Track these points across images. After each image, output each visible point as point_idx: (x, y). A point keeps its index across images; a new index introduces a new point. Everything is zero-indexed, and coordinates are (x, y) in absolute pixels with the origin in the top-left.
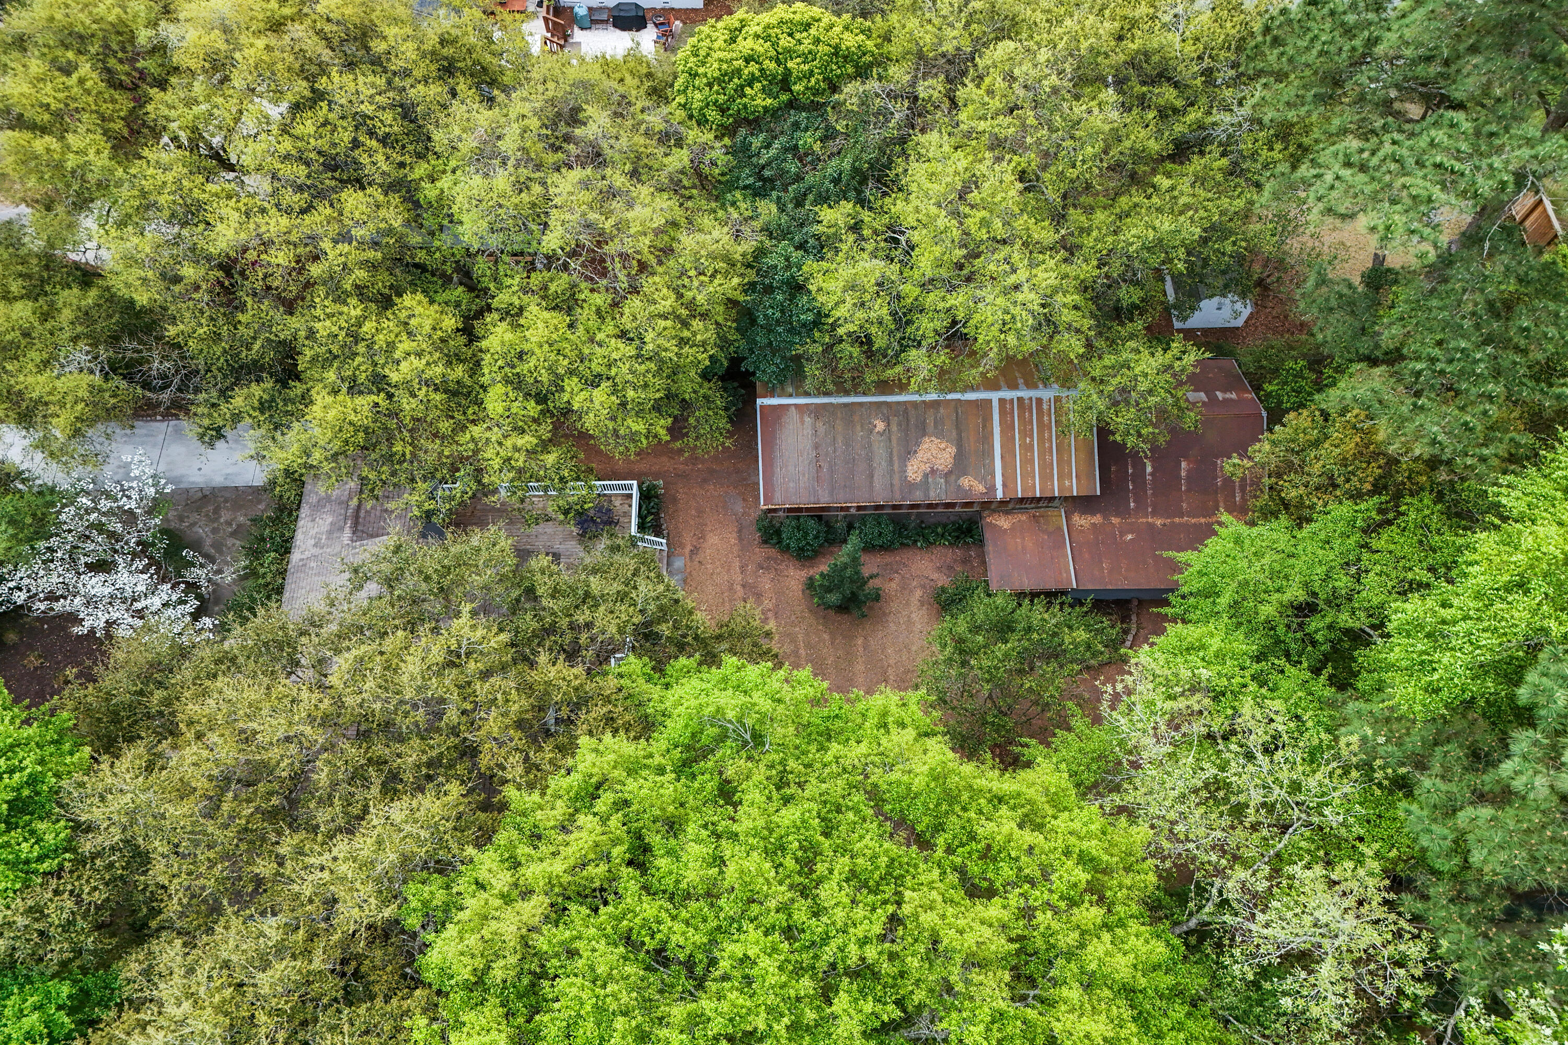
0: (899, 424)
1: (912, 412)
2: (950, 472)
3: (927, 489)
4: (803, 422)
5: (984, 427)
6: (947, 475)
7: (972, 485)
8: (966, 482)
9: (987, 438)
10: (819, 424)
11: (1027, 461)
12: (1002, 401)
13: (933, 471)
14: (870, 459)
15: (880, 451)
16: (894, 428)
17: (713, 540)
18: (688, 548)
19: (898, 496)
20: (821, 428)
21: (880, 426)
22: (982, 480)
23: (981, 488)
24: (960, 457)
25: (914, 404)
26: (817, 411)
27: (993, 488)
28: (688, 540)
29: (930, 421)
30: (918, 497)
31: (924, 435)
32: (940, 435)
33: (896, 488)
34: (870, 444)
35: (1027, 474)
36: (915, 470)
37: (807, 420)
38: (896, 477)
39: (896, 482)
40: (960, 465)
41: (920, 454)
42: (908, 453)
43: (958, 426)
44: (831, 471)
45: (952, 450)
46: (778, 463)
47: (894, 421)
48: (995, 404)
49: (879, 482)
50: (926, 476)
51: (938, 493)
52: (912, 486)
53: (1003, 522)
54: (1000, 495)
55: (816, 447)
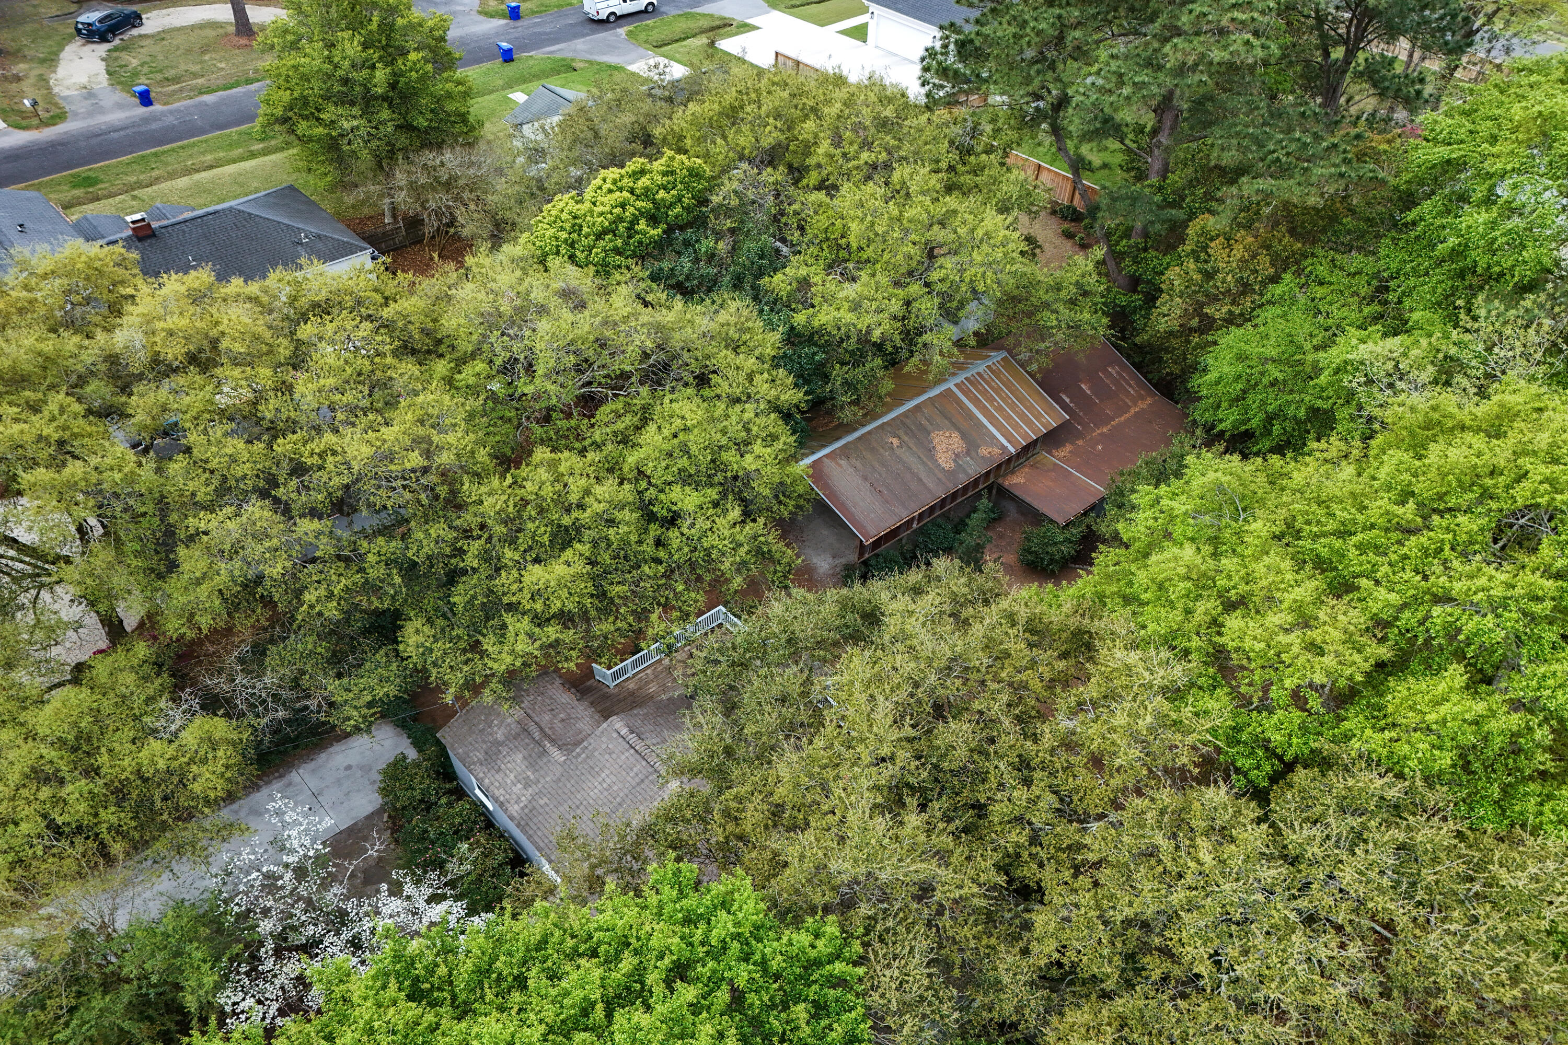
0: (906, 434)
1: (908, 421)
2: (968, 450)
3: (964, 470)
4: (840, 466)
5: (961, 406)
6: (968, 453)
7: (989, 452)
8: (984, 451)
9: (969, 416)
10: (852, 461)
11: (1008, 418)
12: (956, 385)
13: (957, 455)
14: (909, 469)
15: (911, 460)
16: (906, 438)
20: (857, 464)
21: (894, 441)
22: (991, 445)
23: (997, 451)
24: (965, 437)
25: (904, 415)
26: (843, 453)
27: (1002, 446)
29: (924, 422)
30: (963, 479)
31: (929, 433)
32: (939, 428)
33: (944, 480)
34: (900, 458)
35: (1017, 427)
36: (945, 460)
37: (842, 462)
38: (937, 472)
39: (940, 475)
40: (970, 442)
41: (938, 448)
42: (930, 451)
43: (944, 416)
44: (890, 491)
45: (956, 434)
46: (849, 504)
47: (901, 433)
48: (955, 389)
49: (929, 482)
50: (955, 461)
51: (972, 471)
52: (950, 474)
54: (1012, 450)
55: (865, 478)
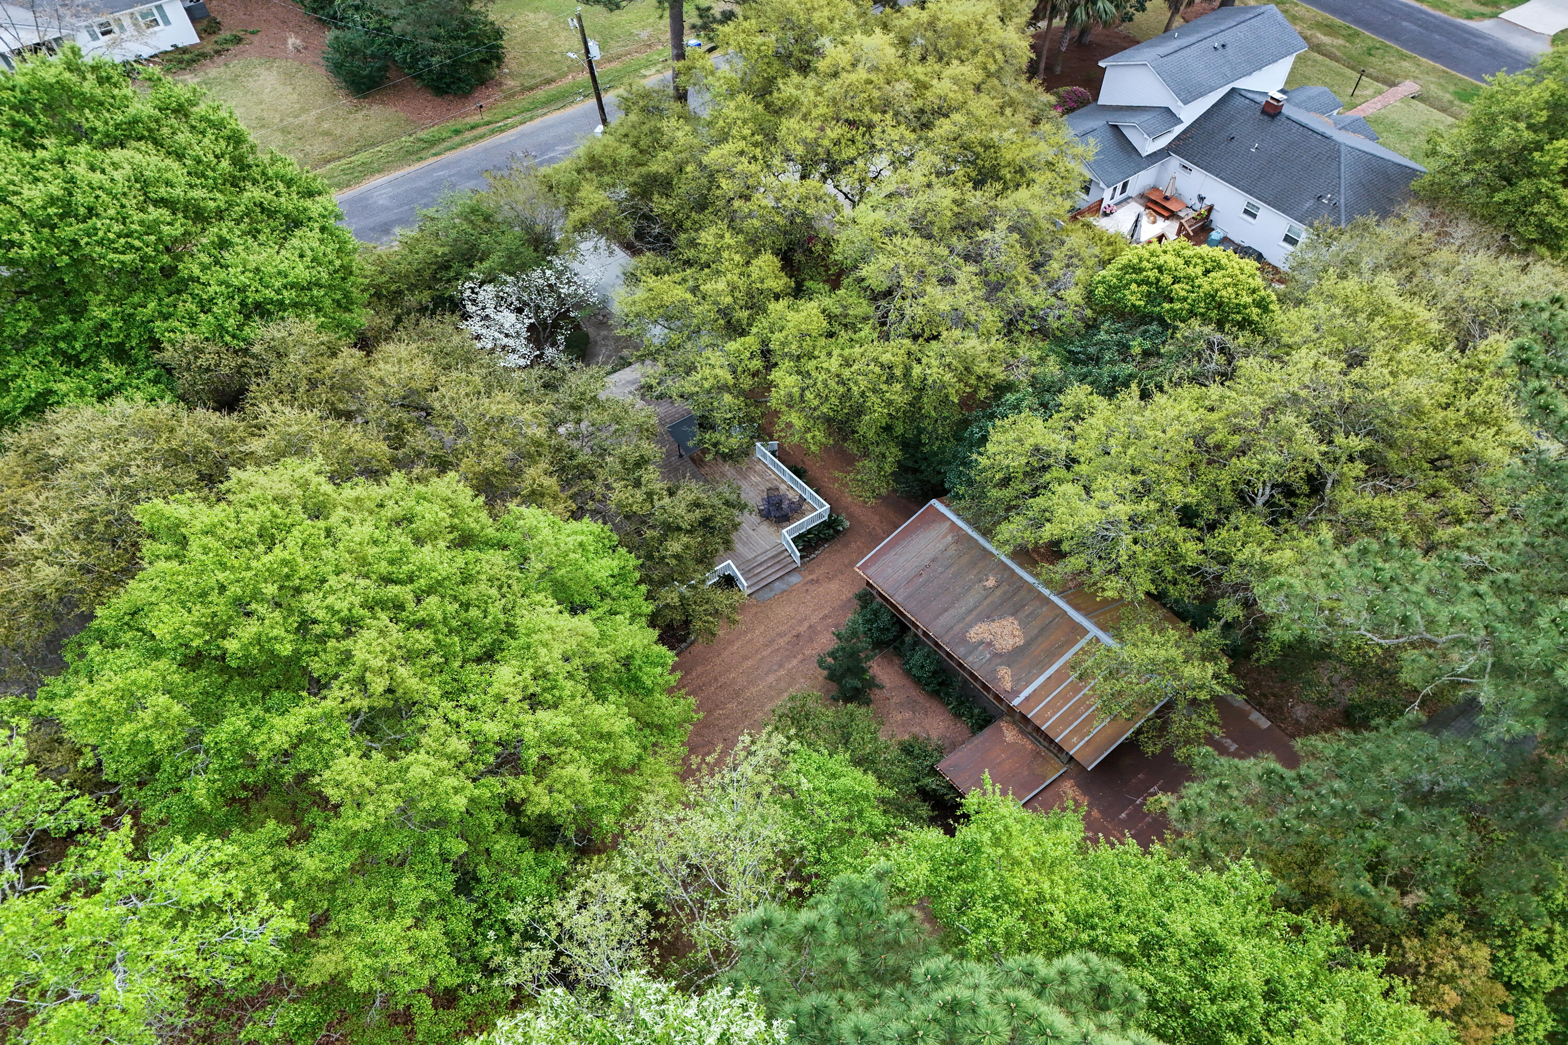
0: (1005, 593)
1: (1023, 593)
2: (1000, 655)
3: (970, 653)
4: (945, 537)
5: (1061, 646)
6: (996, 655)
7: (1005, 679)
8: (1003, 672)
9: (1053, 655)
10: (953, 547)
11: (1064, 698)
12: (1096, 640)
13: (990, 644)
14: (958, 598)
15: (971, 600)
16: (998, 593)
17: (834, 586)
18: (814, 577)
19: (947, 639)
20: (952, 551)
21: (991, 582)
22: (1016, 680)
23: (1010, 687)
24: (1018, 651)
25: (1031, 588)
26: (962, 538)
27: (1017, 693)
28: (819, 572)
29: (1028, 609)
30: (959, 652)
31: (1014, 614)
32: (1024, 624)
33: (952, 633)
34: (970, 589)
35: (1053, 706)
36: (978, 632)
37: (949, 538)
38: (961, 625)
39: (957, 629)
40: (1012, 657)
41: (994, 625)
42: (989, 617)
43: (1042, 630)
44: (924, 584)
45: (1020, 641)
46: (898, 549)
47: (1004, 588)
48: (1088, 638)
49: (945, 619)
50: (981, 642)
51: (975, 662)
52: (964, 640)
53: (1010, 734)
54: (1015, 701)
55: (934, 560)
